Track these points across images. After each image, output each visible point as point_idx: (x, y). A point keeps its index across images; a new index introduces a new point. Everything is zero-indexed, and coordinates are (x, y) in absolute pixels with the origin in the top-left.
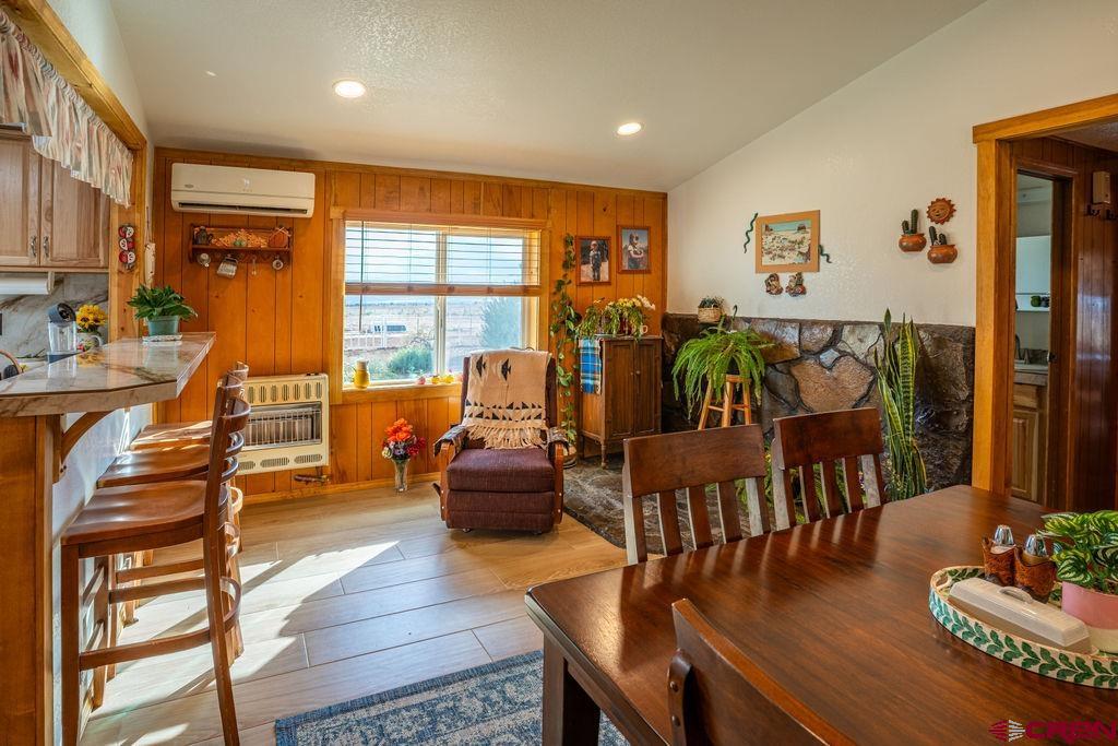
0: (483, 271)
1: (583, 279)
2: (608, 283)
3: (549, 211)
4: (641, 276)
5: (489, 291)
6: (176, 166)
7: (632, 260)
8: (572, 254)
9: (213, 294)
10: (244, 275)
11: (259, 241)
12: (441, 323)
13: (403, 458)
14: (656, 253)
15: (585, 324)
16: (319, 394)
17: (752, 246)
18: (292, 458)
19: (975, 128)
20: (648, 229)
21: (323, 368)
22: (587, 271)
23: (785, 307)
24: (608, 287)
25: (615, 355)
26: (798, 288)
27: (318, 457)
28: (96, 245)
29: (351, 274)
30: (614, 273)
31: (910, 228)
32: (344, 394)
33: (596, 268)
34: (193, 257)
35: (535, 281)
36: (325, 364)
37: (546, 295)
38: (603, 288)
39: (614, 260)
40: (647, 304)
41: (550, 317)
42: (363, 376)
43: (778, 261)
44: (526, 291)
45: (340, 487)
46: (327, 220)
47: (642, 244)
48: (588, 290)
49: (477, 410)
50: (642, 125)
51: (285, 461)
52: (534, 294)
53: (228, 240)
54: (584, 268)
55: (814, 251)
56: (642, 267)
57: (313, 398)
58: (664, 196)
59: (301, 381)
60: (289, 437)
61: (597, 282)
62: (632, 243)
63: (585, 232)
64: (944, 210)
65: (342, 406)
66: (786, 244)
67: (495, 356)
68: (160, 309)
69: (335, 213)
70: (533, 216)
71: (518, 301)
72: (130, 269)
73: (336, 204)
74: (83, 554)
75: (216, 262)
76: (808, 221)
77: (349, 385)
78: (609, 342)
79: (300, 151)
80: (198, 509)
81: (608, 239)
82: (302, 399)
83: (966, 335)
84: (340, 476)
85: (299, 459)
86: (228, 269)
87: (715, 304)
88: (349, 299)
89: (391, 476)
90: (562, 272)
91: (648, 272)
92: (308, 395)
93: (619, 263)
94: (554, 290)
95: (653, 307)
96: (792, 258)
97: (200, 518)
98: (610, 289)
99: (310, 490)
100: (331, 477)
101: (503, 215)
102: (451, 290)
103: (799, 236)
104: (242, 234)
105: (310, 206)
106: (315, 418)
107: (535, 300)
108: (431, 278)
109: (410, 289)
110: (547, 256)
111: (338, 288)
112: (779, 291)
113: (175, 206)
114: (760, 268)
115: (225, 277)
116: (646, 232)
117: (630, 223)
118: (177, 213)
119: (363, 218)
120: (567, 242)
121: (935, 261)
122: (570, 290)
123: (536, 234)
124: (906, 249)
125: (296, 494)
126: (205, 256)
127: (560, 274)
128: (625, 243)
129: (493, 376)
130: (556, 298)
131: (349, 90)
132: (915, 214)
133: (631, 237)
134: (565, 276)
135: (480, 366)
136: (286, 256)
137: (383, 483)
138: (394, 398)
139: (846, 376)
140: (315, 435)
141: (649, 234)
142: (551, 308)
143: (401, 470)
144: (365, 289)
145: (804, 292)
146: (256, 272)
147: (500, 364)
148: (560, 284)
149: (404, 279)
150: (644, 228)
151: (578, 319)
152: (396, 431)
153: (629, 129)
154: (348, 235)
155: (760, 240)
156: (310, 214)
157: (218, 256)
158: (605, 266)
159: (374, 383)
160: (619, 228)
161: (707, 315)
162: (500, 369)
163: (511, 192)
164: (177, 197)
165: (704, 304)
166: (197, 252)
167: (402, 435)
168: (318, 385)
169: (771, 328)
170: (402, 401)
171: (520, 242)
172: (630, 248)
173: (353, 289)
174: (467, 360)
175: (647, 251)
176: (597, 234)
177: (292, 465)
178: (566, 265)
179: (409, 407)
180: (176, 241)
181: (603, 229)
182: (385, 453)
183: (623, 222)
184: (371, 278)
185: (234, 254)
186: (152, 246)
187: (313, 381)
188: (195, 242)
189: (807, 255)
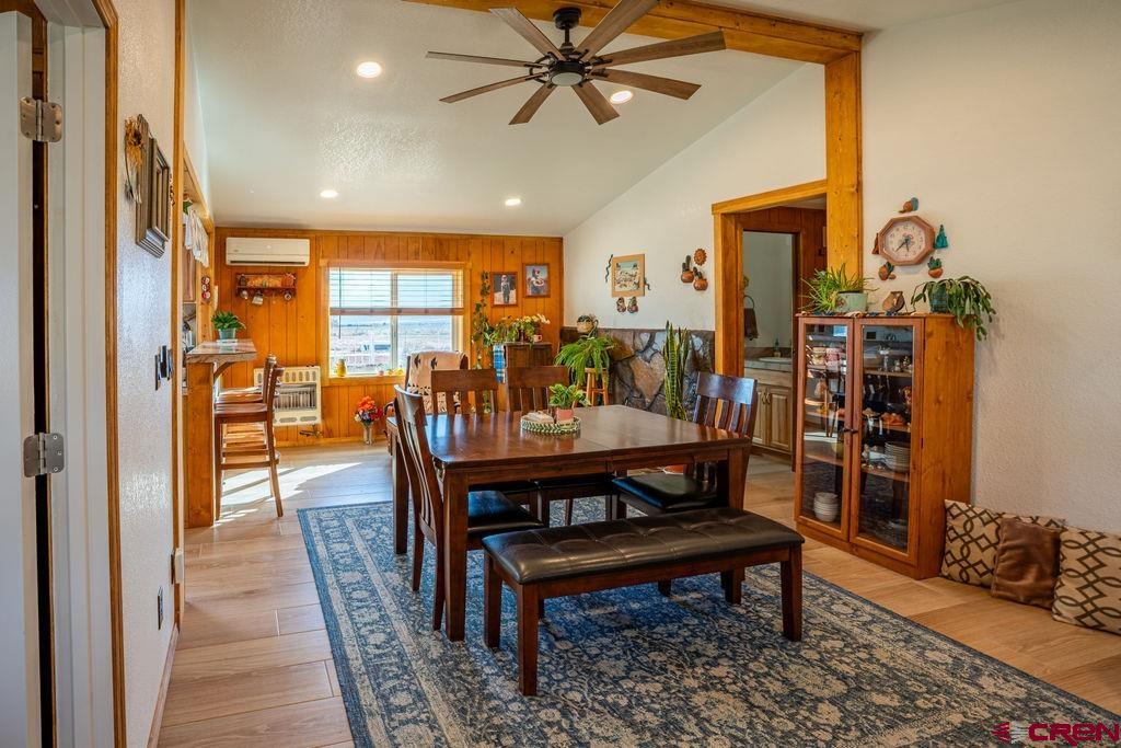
0: (422, 299)
1: (496, 303)
2: (516, 305)
3: (469, 255)
4: (542, 300)
5: (426, 312)
6: (228, 239)
7: (535, 288)
8: (486, 285)
9: (249, 315)
10: (267, 303)
11: (275, 282)
12: (395, 335)
13: (369, 421)
14: (554, 282)
15: (495, 334)
16: (314, 378)
17: (609, 277)
18: (298, 418)
19: (713, 205)
20: (548, 265)
21: (317, 362)
22: (499, 298)
23: (627, 321)
24: (517, 309)
25: (515, 356)
26: (634, 308)
27: (315, 418)
28: (188, 289)
29: (333, 303)
30: (520, 296)
31: (686, 267)
32: (330, 380)
33: (506, 295)
34: (238, 293)
35: (460, 305)
36: (317, 360)
37: (468, 315)
38: (512, 309)
39: (520, 288)
40: (543, 320)
41: (472, 330)
42: (343, 369)
43: (624, 289)
44: (453, 312)
45: (329, 440)
46: (317, 267)
47: (543, 275)
48: (500, 310)
49: (415, 389)
50: (522, 200)
51: (293, 420)
52: (459, 314)
53: (256, 282)
54: (497, 295)
55: (642, 282)
56: (542, 293)
57: (311, 381)
58: (562, 239)
59: (304, 370)
60: (297, 405)
61: (506, 305)
62: (534, 275)
63: (497, 268)
64: (701, 256)
65: (329, 388)
66: (628, 277)
67: (426, 355)
68: (227, 325)
69: (322, 262)
70: (457, 259)
71: (449, 318)
72: (207, 302)
73: (323, 257)
74: (223, 422)
75: (251, 296)
76: (638, 261)
77: (333, 373)
78: (510, 346)
79: (299, 225)
80: (265, 409)
81: (515, 273)
82: (304, 381)
83: (710, 337)
84: (329, 433)
85: (303, 419)
86: (258, 300)
87: (589, 319)
88: (332, 319)
89: (361, 435)
90: (481, 298)
91: (548, 296)
92: (308, 379)
93: (524, 291)
94: (474, 311)
95: (548, 322)
96: (631, 286)
97: (266, 412)
98: (518, 310)
99: (310, 440)
100: (323, 433)
101: (436, 259)
102: (399, 312)
103: (633, 272)
104: (266, 277)
105: (307, 260)
106: (312, 393)
107: (461, 318)
108: (387, 304)
109: (372, 312)
110: (469, 287)
111: (325, 310)
112: (624, 310)
113: (228, 263)
114: (614, 295)
115: (257, 306)
116: (546, 267)
117: (533, 261)
118: (228, 267)
119: (341, 266)
120: (484, 276)
121: (697, 289)
122: (486, 311)
123: (461, 272)
124: (684, 281)
125: (301, 442)
126: (245, 293)
127: (478, 299)
128: (529, 275)
129: (425, 368)
130: (475, 316)
131: (328, 194)
132: (689, 258)
133: (534, 272)
134: (482, 301)
135: (417, 361)
136: (292, 291)
137: (357, 439)
138: (364, 383)
139: (656, 367)
140: (312, 405)
141: (549, 268)
142: (472, 323)
143: (368, 429)
144: (342, 312)
145: (637, 310)
146: (275, 301)
147: (430, 360)
148: (478, 306)
149: (368, 305)
150: (544, 264)
151: (492, 330)
152: (363, 404)
153: (513, 202)
154: (331, 277)
155: (614, 275)
156: (307, 265)
157: (252, 292)
158: (513, 293)
159: (349, 374)
160: (524, 266)
161: (582, 327)
162: (430, 363)
163: (441, 244)
164: (229, 258)
165: (580, 320)
166: (240, 290)
167: (367, 406)
168: (314, 373)
169: (619, 336)
170: (368, 386)
171: (450, 277)
172: (533, 279)
173: (335, 312)
174: (409, 358)
175: (548, 281)
176: (506, 270)
177: (298, 422)
178: (482, 293)
179: (372, 390)
180: (227, 283)
181: (512, 265)
182: (357, 418)
183: (527, 260)
184: (345, 305)
185: (261, 291)
186: (217, 288)
187: (311, 370)
188: (239, 284)
189: (638, 284)
